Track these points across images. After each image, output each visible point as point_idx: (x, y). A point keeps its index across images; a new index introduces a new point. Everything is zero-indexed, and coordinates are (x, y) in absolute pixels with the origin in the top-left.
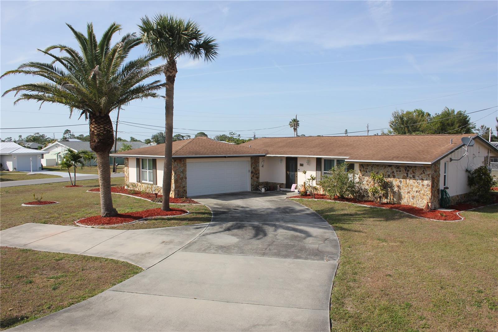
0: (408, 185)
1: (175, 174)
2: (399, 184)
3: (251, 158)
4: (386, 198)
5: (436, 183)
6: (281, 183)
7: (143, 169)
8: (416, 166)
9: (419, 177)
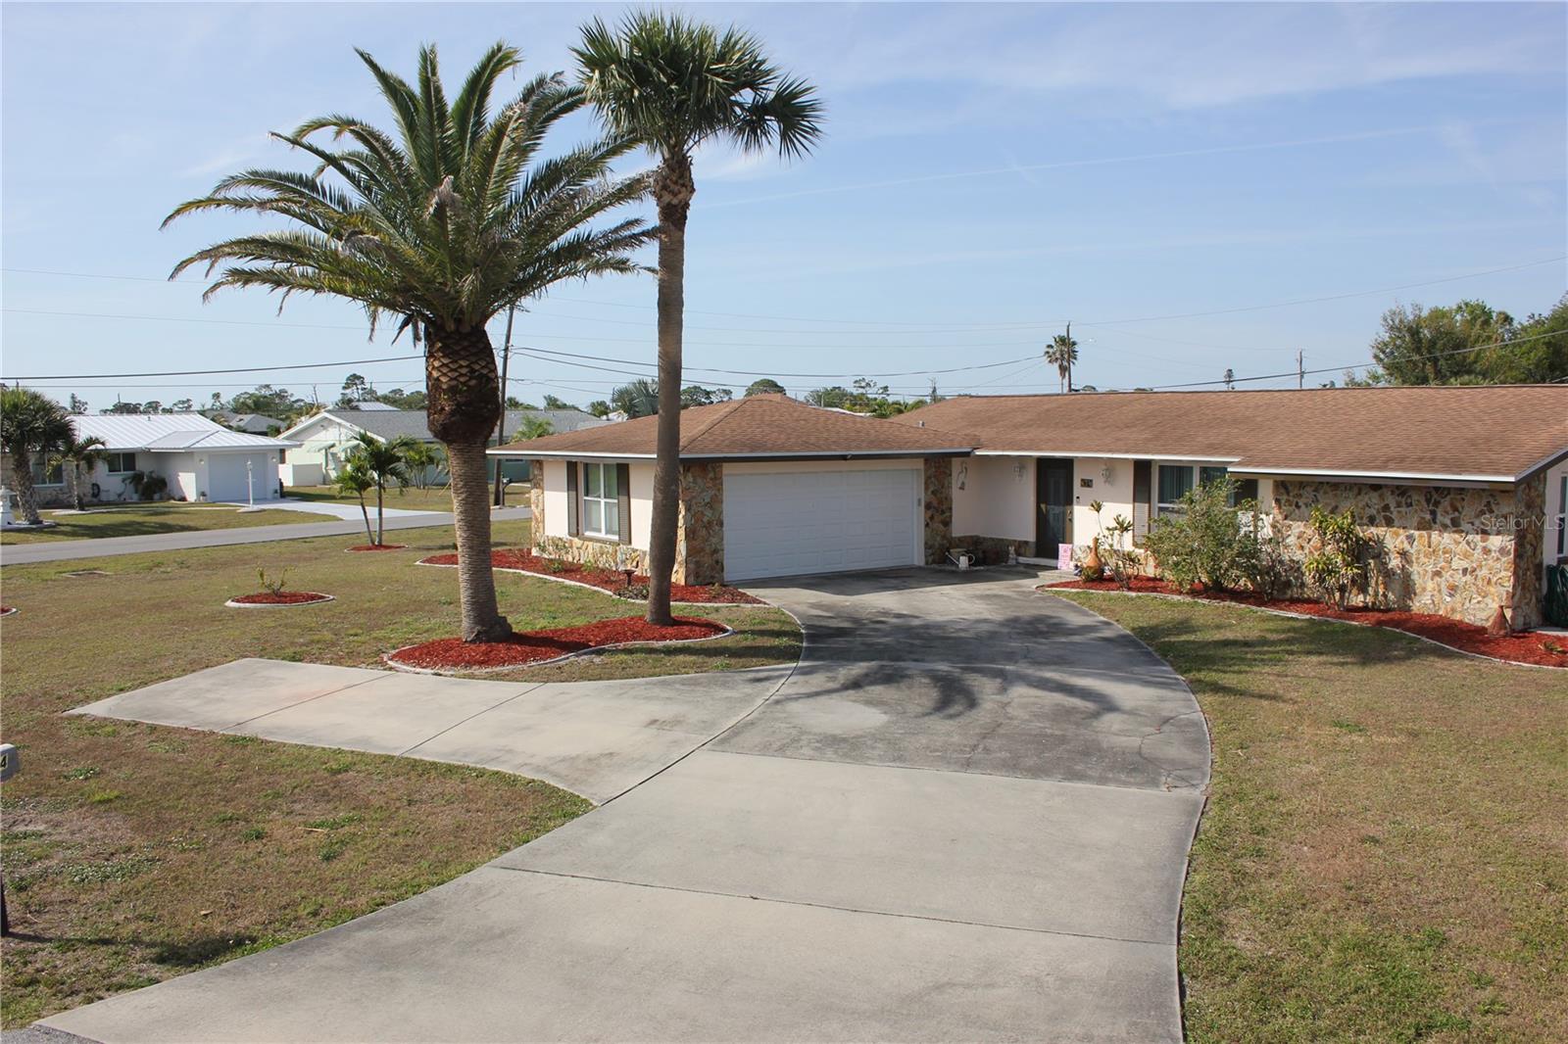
0: (1434, 551)
1: (688, 510)
2: (1407, 546)
3: (926, 461)
4: (1363, 590)
5: (1531, 545)
6: (1020, 542)
7: (587, 494)
8: (1463, 489)
9: (1473, 524)
